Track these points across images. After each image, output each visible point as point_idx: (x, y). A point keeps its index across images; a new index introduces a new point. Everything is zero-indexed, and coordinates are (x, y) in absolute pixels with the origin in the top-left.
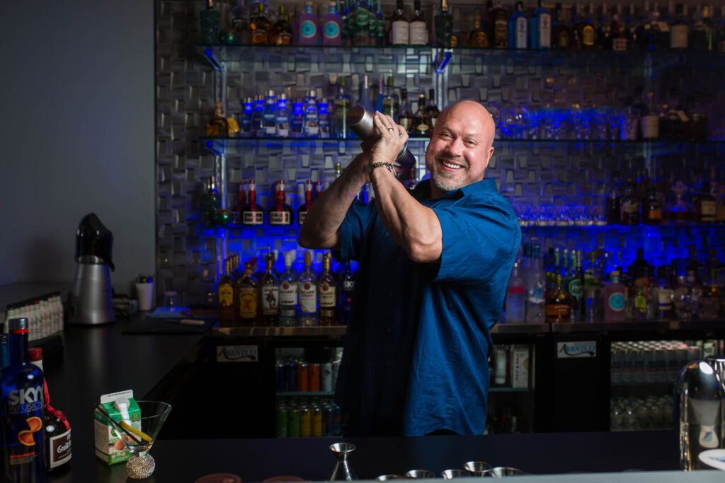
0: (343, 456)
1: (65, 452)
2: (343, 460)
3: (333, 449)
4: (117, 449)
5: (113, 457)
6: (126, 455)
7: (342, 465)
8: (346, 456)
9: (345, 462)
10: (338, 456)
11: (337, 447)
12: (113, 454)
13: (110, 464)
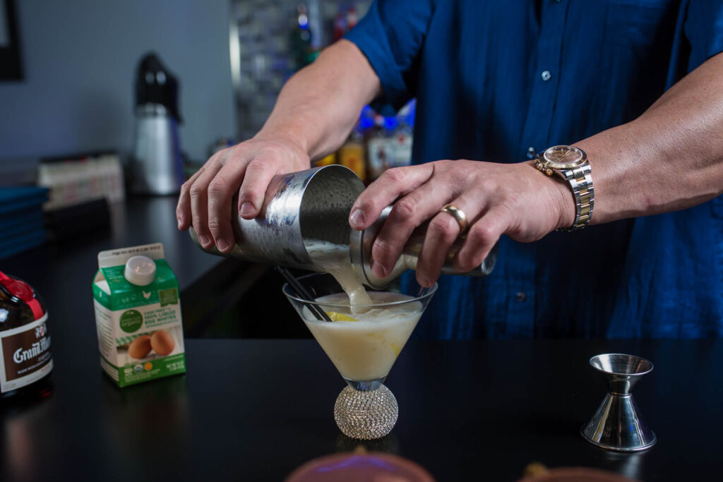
0: (624, 384)
1: (34, 360)
2: (623, 392)
3: (597, 366)
4: (134, 357)
5: (126, 371)
6: (154, 368)
7: (619, 406)
8: (628, 384)
9: (627, 397)
10: (610, 384)
11: (604, 362)
12: (127, 366)
13: (121, 385)
